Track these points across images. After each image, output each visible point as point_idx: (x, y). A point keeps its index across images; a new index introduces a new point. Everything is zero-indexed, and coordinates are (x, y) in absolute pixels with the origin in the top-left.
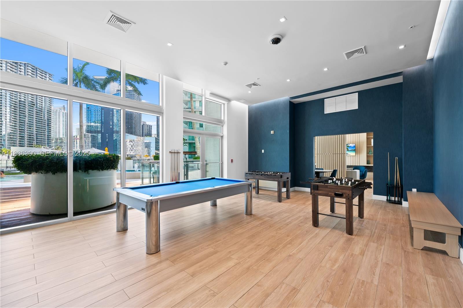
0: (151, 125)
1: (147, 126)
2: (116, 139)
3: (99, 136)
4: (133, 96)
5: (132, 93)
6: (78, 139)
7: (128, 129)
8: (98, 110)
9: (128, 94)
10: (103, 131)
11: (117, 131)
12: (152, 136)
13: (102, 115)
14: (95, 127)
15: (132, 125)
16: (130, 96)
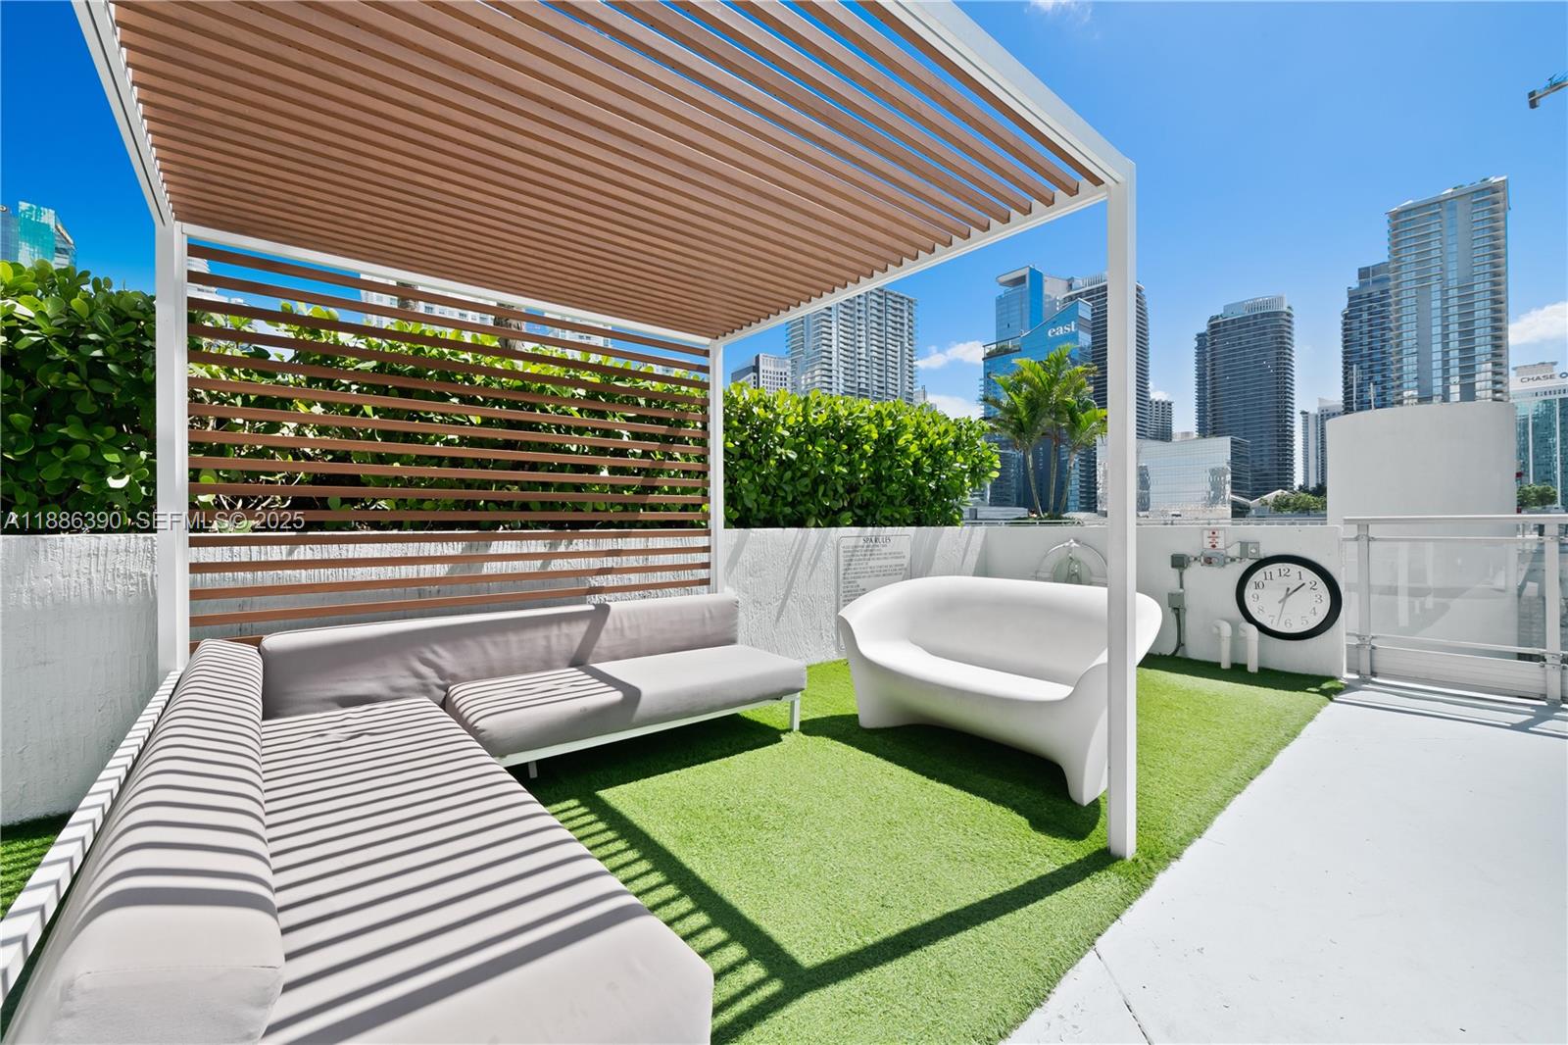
0: (1171, 400)
12: (1175, 438)
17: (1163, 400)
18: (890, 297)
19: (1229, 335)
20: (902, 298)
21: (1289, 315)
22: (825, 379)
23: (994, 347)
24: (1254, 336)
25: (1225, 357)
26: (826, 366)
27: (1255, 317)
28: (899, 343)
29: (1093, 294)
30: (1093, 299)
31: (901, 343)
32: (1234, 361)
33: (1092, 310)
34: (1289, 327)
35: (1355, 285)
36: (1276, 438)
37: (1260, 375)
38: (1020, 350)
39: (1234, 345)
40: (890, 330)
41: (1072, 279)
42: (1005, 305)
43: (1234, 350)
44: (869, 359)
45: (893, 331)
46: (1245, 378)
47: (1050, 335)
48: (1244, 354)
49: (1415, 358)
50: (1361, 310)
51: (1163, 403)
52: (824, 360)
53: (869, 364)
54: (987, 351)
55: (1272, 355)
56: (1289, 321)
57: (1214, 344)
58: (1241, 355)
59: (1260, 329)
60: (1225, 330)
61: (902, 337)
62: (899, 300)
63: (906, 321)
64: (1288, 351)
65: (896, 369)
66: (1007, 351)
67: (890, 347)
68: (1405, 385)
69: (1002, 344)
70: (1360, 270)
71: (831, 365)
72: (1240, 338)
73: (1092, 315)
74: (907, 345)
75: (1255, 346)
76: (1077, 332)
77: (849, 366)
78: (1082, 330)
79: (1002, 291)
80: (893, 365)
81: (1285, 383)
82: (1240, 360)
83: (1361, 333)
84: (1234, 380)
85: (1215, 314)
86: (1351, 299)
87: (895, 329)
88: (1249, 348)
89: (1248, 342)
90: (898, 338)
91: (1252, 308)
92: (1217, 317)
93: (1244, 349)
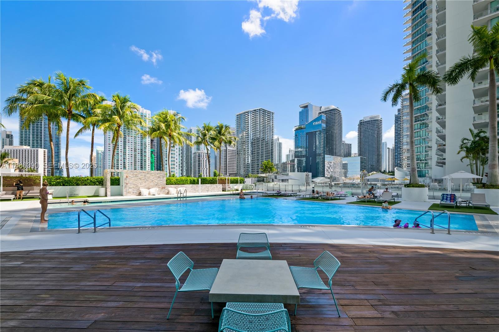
0: (351, 143)
1: (346, 145)
2: (318, 162)
3: (304, 159)
4: (334, 115)
5: (332, 112)
6: (289, 164)
7: (329, 150)
8: (304, 136)
9: (329, 115)
10: (307, 155)
11: (319, 154)
12: (352, 156)
13: (306, 140)
14: (301, 151)
15: (332, 146)
16: (331, 116)
17: (349, 143)
18: (266, 112)
19: (365, 126)
20: (270, 112)
21: (381, 120)
22: (247, 136)
23: (298, 127)
24: (371, 126)
25: (364, 132)
26: (247, 133)
27: (372, 121)
28: (269, 126)
29: (326, 112)
30: (326, 114)
31: (270, 126)
32: (366, 133)
33: (326, 117)
34: (381, 124)
35: (397, 114)
36: (377, 156)
37: (373, 138)
38: (305, 128)
39: (366, 129)
40: (266, 122)
41: (321, 107)
42: (302, 114)
43: (366, 130)
44: (260, 130)
45: (267, 122)
46: (369, 139)
47: (314, 124)
48: (369, 131)
49: (406, 136)
50: (398, 121)
51: (349, 144)
52: (247, 131)
53: (260, 132)
54: (296, 128)
55: (376, 132)
56: (381, 122)
57: (360, 128)
58: (368, 132)
59: (373, 124)
60: (364, 124)
61: (270, 124)
62: (269, 113)
63: (271, 119)
64: (380, 131)
65: (268, 133)
66: (302, 128)
67: (266, 127)
68: (404, 144)
69: (300, 126)
70: (398, 109)
71: (248, 132)
72: (368, 127)
73: (326, 118)
74: (271, 126)
75: (372, 129)
76: (321, 124)
77: (254, 133)
78: (323, 123)
79: (301, 109)
80: (267, 129)
81: (380, 140)
82: (368, 133)
83: (398, 127)
84: (366, 139)
85: (361, 120)
86: (395, 117)
87: (268, 121)
88: (370, 130)
89: (370, 128)
90: (269, 124)
91: (371, 118)
92: (362, 120)
93: (369, 130)
